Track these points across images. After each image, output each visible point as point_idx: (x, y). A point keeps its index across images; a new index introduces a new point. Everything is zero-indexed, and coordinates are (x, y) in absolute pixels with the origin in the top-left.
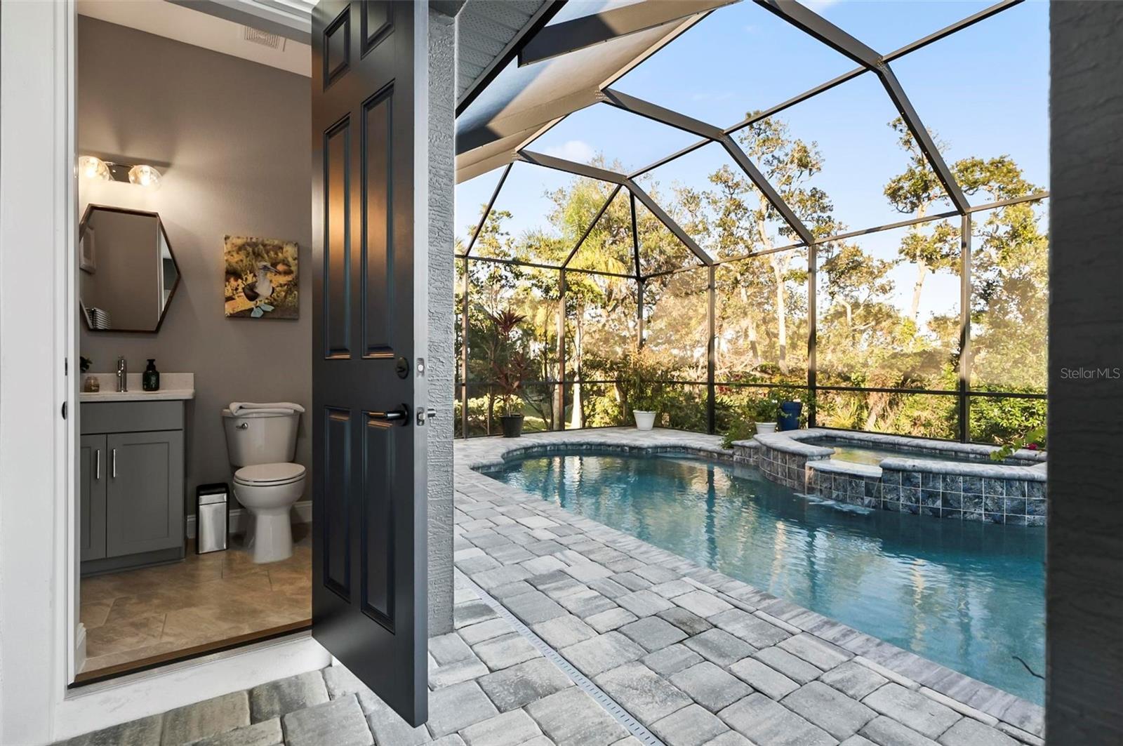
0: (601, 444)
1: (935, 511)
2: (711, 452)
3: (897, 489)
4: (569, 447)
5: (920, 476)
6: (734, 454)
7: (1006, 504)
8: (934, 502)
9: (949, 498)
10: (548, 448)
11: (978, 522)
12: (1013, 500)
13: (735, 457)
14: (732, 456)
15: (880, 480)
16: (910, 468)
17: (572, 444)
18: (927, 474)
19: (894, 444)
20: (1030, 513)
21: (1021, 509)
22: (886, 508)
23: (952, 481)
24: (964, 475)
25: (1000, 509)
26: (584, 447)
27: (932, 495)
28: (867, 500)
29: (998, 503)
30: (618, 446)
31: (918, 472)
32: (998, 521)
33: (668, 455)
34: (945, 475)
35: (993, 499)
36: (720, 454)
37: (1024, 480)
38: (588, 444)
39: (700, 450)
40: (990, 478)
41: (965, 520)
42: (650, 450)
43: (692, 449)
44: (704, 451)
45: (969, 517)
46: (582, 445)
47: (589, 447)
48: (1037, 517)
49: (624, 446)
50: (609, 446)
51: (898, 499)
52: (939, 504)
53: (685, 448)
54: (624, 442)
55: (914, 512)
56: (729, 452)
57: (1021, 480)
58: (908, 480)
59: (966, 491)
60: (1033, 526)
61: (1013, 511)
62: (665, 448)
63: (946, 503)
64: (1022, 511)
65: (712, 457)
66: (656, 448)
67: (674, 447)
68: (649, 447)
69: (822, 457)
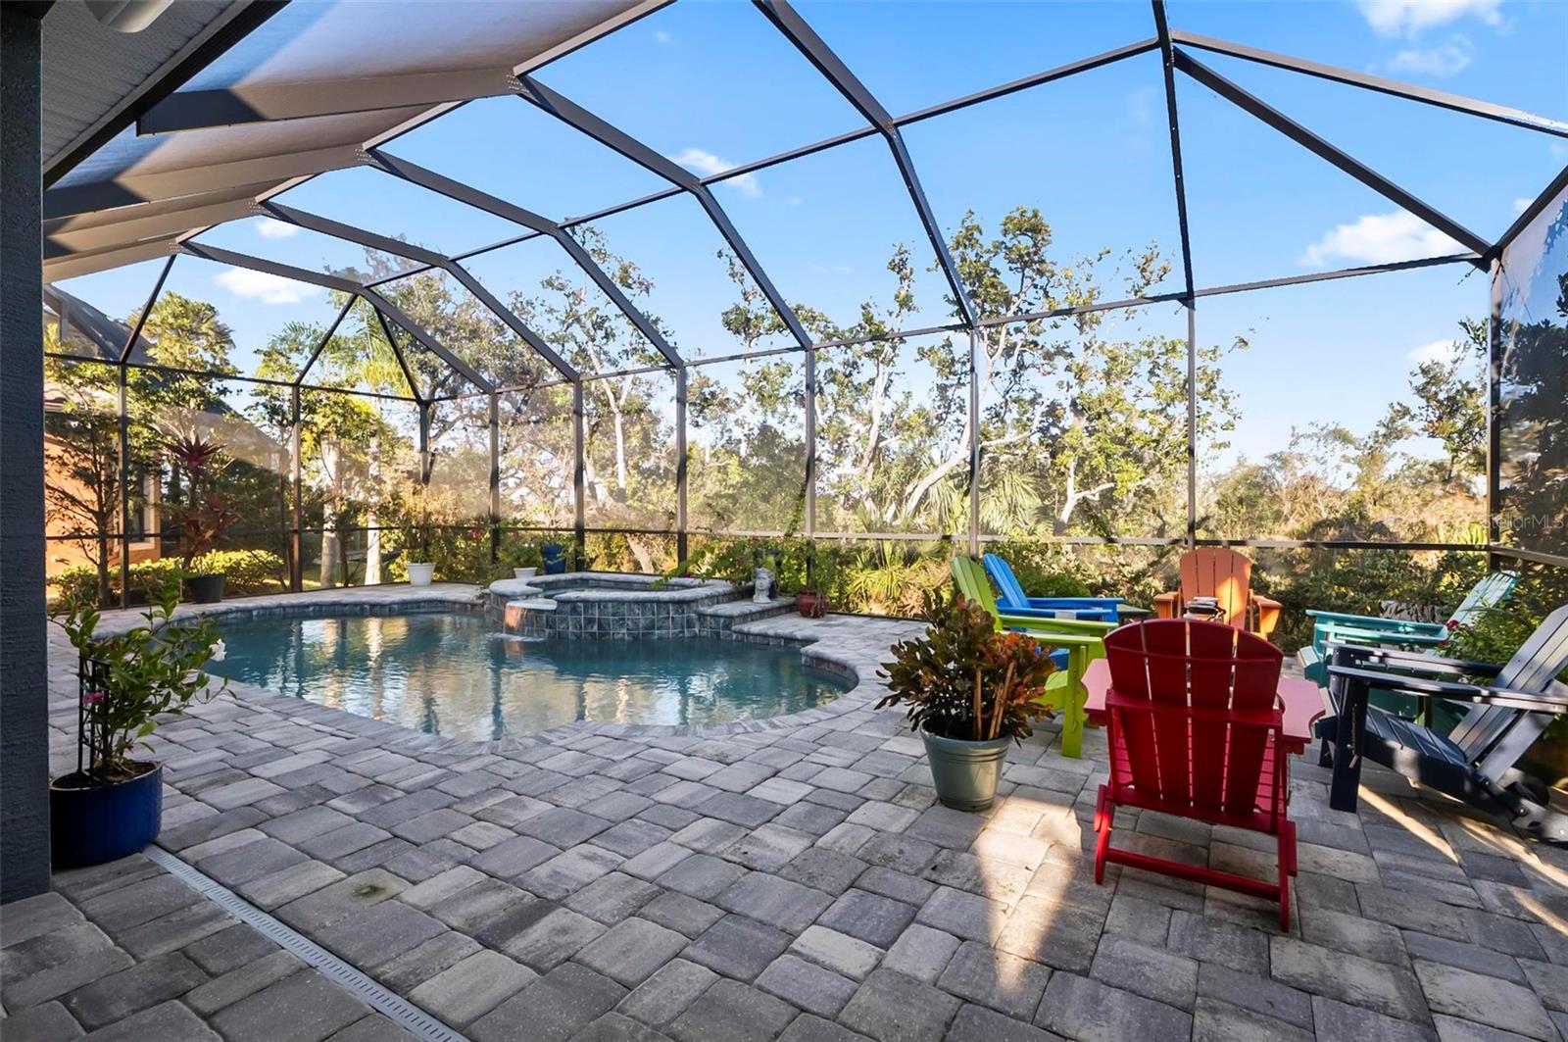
0: (334, 604)
1: (593, 634)
2: (465, 604)
3: (567, 619)
4: (289, 610)
5: (582, 605)
6: (484, 603)
7: (642, 623)
8: (592, 628)
9: (602, 622)
10: (255, 613)
11: (623, 639)
12: (646, 619)
13: (486, 606)
14: (483, 605)
15: (555, 612)
16: (576, 599)
17: (293, 606)
18: (587, 603)
19: (630, 582)
20: (659, 629)
21: (651, 627)
22: (559, 636)
23: (605, 607)
24: (612, 601)
25: (638, 628)
26: (311, 609)
27: (590, 621)
28: (547, 631)
29: (636, 624)
30: (356, 604)
31: (581, 602)
32: (636, 638)
33: (422, 610)
34: (599, 602)
35: (633, 620)
36: (473, 605)
37: (654, 602)
38: (315, 604)
39: (455, 602)
40: (630, 602)
41: (614, 639)
42: (396, 607)
43: (448, 602)
44: (460, 603)
45: (616, 637)
46: (308, 606)
47: (317, 608)
48: (663, 631)
49: (364, 603)
50: (346, 605)
51: (568, 628)
52: (595, 628)
53: (441, 601)
54: (364, 599)
55: (579, 637)
56: (481, 601)
57: (651, 601)
58: (574, 610)
59: (614, 615)
60: (660, 638)
61: (646, 628)
62: (418, 603)
63: (600, 627)
64: (653, 628)
65: (466, 608)
66: (404, 603)
67: (430, 602)
68: (393, 603)
69: (528, 596)
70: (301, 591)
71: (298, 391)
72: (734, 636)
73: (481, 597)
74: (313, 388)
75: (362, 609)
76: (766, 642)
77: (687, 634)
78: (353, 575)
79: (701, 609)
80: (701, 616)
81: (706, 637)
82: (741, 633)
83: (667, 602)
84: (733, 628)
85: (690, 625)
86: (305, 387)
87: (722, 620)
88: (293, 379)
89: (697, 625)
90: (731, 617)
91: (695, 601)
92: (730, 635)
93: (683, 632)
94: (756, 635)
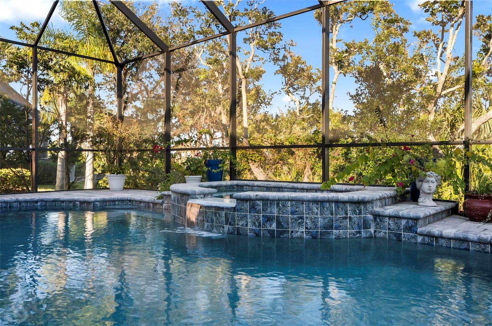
1: (271, 232)
2: (148, 203)
3: (246, 216)
4: (24, 204)
5: (260, 203)
6: (163, 202)
7: (320, 222)
8: (271, 225)
9: (281, 220)
11: (301, 238)
12: (324, 218)
13: (164, 205)
14: (162, 205)
15: (234, 209)
16: (254, 198)
17: (26, 202)
18: (265, 200)
20: (336, 228)
21: (329, 226)
22: (238, 233)
23: (283, 206)
24: (292, 201)
25: (316, 227)
26: (39, 204)
27: (269, 219)
28: (226, 227)
29: (314, 222)
30: (70, 201)
31: (260, 200)
32: (314, 237)
34: (278, 202)
35: (311, 219)
36: (155, 204)
37: (332, 202)
38: (42, 201)
39: (141, 202)
40: (309, 201)
41: (292, 238)
43: (136, 201)
44: (144, 202)
45: (295, 235)
46: (36, 202)
47: (43, 203)
48: (341, 231)
49: (75, 201)
51: (247, 225)
52: (274, 226)
53: (130, 201)
55: (257, 235)
56: (161, 201)
57: (329, 201)
58: (253, 208)
59: (292, 213)
60: (338, 238)
61: (325, 228)
62: (113, 201)
63: (279, 224)
64: (331, 227)
65: (149, 207)
66: (104, 201)
67: (122, 201)
68: (96, 201)
69: (205, 195)
70: (37, 192)
71: (36, 51)
72: (420, 239)
73: (160, 198)
74: (47, 50)
75: (75, 205)
76: (465, 245)
77: (363, 235)
78: (73, 183)
79: (378, 209)
80: (377, 216)
81: (383, 238)
82: (430, 235)
83: (344, 202)
84: (419, 230)
85: (366, 226)
86: (42, 48)
87: (404, 222)
88: (33, 43)
89: (373, 225)
90: (416, 219)
91: (371, 202)
92: (415, 238)
93: (359, 232)
94: (450, 239)
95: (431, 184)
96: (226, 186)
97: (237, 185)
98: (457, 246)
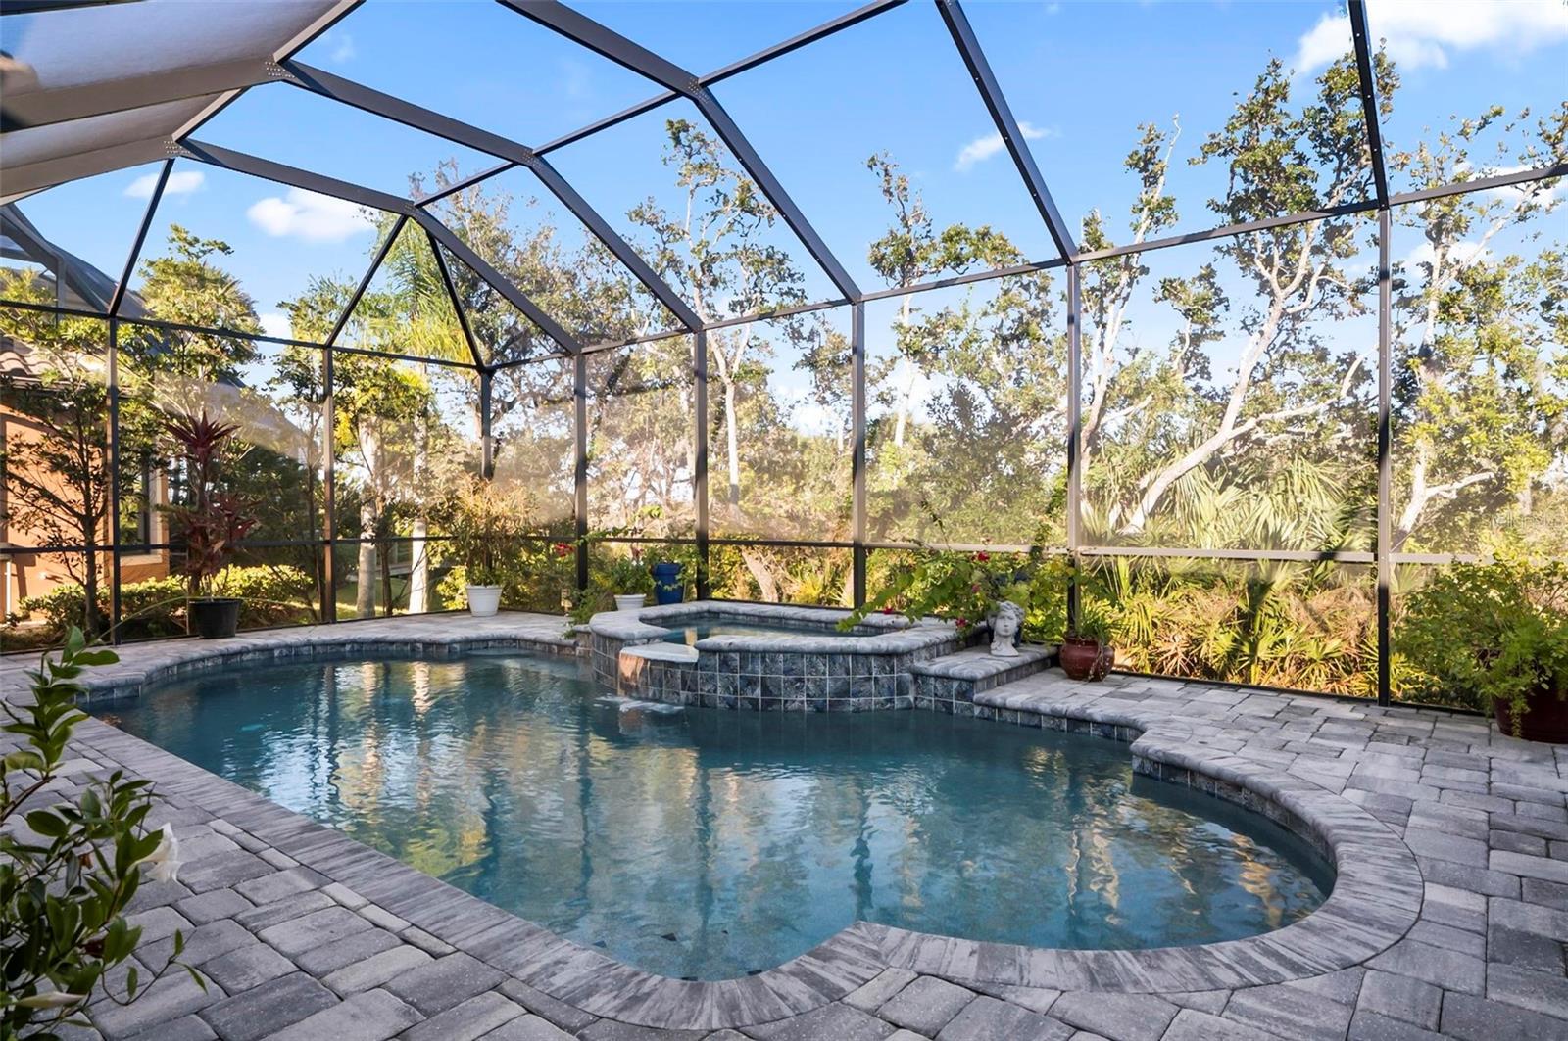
0: (377, 642)
1: (754, 702)
2: (549, 644)
3: (713, 677)
4: (320, 650)
5: (737, 657)
6: (576, 644)
7: (829, 686)
8: (753, 691)
9: (769, 684)
10: (277, 653)
11: (800, 711)
12: (836, 680)
13: (579, 649)
14: (574, 647)
15: (695, 666)
16: (726, 648)
17: (325, 645)
18: (745, 653)
19: (781, 618)
20: (854, 696)
21: (844, 692)
22: (702, 704)
23: (772, 660)
24: (784, 652)
25: (823, 693)
26: (348, 648)
27: (750, 682)
28: (684, 695)
29: (820, 686)
30: (405, 643)
31: (735, 651)
32: (820, 710)
33: (491, 652)
34: (765, 655)
35: (815, 681)
36: (561, 647)
37: (848, 654)
38: (353, 642)
39: (535, 642)
40: (811, 653)
41: (786, 711)
42: (457, 646)
43: (526, 641)
44: (542, 643)
45: (791, 707)
46: (343, 645)
47: (356, 647)
48: (862, 699)
49: (414, 642)
50: (392, 643)
51: (715, 691)
52: (758, 692)
53: (515, 640)
54: (416, 636)
56: (572, 642)
57: (844, 653)
58: (725, 664)
59: (786, 672)
60: (857, 711)
61: (837, 695)
62: (484, 641)
63: (766, 691)
64: (846, 694)
65: (550, 652)
66: (468, 642)
67: (500, 640)
68: (454, 642)
69: (649, 640)
70: (335, 622)
71: (330, 355)
72: (977, 711)
73: (573, 634)
74: (351, 352)
75: (413, 650)
76: (1035, 721)
77: (897, 704)
78: (397, 599)
79: (921, 665)
80: (918, 675)
81: (927, 709)
82: (990, 705)
83: (867, 655)
84: (976, 697)
85: (902, 690)
86: (343, 350)
87: (955, 685)
88: (324, 339)
89: (912, 689)
90: (972, 681)
91: (910, 653)
92: (970, 708)
93: (891, 701)
94: (1016, 711)
95: (1008, 622)
96: (688, 615)
97: (709, 612)
98: (1026, 721)
